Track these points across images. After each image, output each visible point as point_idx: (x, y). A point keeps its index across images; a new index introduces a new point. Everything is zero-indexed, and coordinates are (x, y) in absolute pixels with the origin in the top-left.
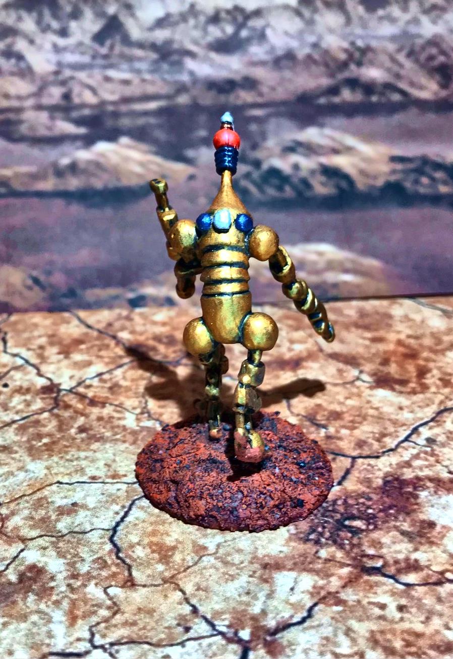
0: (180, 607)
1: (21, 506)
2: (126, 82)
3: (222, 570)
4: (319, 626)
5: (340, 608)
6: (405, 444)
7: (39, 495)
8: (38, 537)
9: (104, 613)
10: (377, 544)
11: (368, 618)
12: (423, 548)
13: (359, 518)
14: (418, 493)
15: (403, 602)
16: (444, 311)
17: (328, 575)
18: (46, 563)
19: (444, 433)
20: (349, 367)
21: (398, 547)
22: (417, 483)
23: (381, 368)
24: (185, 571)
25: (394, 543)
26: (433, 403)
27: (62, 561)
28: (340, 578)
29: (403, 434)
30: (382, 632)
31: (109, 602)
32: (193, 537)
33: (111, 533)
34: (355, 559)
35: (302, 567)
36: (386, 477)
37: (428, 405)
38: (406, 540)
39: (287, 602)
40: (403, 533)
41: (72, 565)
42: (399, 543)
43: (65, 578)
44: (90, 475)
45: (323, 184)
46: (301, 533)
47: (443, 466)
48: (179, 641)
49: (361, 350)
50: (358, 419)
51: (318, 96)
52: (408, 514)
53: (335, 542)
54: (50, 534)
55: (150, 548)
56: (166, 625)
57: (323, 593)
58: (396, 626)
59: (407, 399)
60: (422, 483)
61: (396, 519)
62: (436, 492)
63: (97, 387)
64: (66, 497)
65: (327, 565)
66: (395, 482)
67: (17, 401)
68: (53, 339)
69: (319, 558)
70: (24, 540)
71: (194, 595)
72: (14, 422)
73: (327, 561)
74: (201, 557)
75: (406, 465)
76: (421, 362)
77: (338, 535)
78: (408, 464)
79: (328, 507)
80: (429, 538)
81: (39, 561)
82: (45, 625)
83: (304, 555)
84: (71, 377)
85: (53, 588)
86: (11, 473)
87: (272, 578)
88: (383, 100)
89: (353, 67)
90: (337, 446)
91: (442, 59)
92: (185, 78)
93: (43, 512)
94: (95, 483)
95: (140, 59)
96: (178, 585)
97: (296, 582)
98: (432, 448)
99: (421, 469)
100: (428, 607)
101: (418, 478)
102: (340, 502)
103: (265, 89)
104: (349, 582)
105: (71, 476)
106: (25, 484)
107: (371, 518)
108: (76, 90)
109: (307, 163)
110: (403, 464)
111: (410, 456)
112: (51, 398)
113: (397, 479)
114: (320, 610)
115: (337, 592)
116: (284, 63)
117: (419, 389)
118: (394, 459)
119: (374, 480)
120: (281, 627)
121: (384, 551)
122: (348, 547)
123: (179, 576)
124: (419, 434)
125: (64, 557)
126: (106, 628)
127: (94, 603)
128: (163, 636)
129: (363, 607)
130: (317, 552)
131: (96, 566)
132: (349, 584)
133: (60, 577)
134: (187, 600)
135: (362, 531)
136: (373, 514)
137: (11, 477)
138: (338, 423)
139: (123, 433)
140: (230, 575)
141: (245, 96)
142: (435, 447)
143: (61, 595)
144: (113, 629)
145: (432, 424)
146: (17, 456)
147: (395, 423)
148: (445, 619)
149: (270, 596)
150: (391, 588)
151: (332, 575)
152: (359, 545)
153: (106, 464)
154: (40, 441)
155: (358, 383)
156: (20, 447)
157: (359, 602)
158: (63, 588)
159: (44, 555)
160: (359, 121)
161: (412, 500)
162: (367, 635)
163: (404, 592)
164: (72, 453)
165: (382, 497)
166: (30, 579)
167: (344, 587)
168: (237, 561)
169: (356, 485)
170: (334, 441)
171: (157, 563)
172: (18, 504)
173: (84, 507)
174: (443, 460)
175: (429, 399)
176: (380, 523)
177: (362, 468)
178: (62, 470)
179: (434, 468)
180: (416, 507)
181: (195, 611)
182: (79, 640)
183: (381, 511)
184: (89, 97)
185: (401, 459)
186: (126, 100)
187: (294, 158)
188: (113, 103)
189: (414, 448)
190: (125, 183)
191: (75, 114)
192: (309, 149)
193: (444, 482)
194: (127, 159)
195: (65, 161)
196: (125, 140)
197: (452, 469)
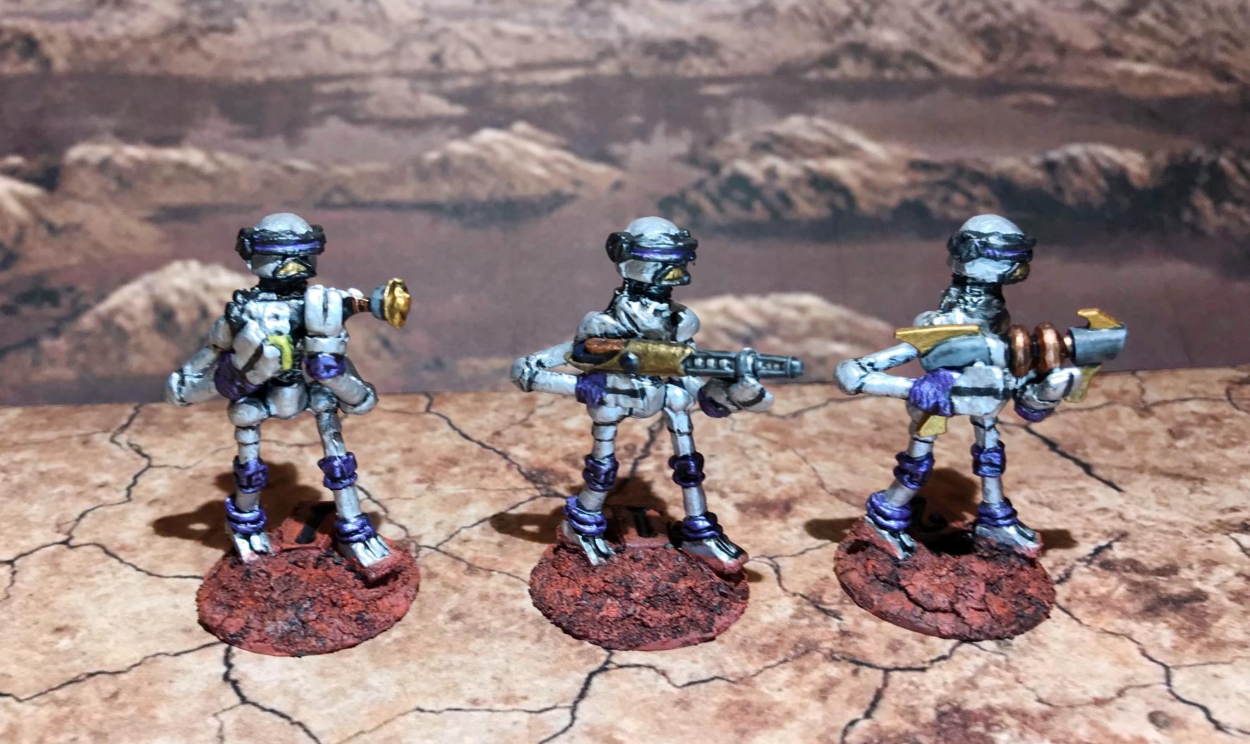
2: (526, 39)
6: (965, 648)
7: (386, 731)
14: (992, 735)
22: (989, 717)
36: (939, 706)
44: (468, 697)
45: (810, 201)
47: (1028, 689)
51: (808, 68)
60: (997, 718)
62: (1021, 735)
63: (478, 542)
64: (430, 736)
66: (956, 715)
75: (969, 686)
78: (972, 684)
84: (437, 526)
86: (341, 692)
88: (902, 76)
89: (858, 26)
90: (858, 649)
91: (988, 18)
92: (612, 36)
94: (477, 711)
98: (1006, 655)
99: (993, 693)
101: (991, 710)
103: (729, 57)
105: (438, 697)
106: (364, 711)
108: (451, 49)
109: (787, 169)
110: (964, 683)
111: (973, 669)
113: (957, 710)
116: (757, 17)
118: (949, 674)
119: (921, 710)
137: (342, 698)
139: (522, 622)
141: (700, 66)
142: (1011, 655)
153: (494, 678)
160: (866, 106)
164: (440, 656)
169: (895, 718)
170: (855, 639)
174: (1026, 678)
177: (900, 689)
178: (423, 686)
179: (1013, 692)
184: (470, 62)
185: (960, 675)
186: (526, 67)
187: (770, 161)
188: (505, 70)
189: (978, 655)
190: (520, 191)
191: (448, 85)
192: (791, 147)
193: (1033, 719)
194: (523, 155)
195: (433, 156)
196: (521, 127)
197: (1044, 696)
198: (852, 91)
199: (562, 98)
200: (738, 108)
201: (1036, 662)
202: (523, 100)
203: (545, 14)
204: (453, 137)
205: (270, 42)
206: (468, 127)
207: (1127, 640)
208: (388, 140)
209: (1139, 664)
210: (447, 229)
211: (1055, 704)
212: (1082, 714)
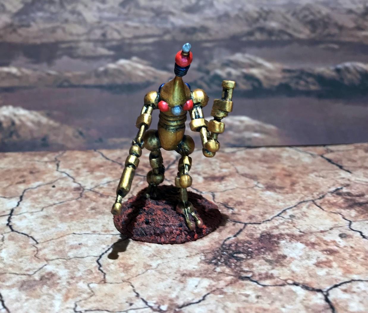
0: (130, 293)
1: (49, 244)
2: (136, 28)
3: (158, 277)
4: (208, 304)
5: (222, 296)
6: (277, 218)
7: (61, 239)
8: (56, 259)
9: (85, 296)
10: (251, 266)
11: (238, 301)
12: (277, 268)
13: (243, 253)
14: (280, 241)
15: (260, 294)
16: (312, 155)
17: (218, 280)
18: (58, 272)
19: (301, 213)
20: (252, 180)
21: (262, 267)
22: (280, 237)
23: (270, 181)
24: (136, 276)
25: (260, 265)
26: (297, 198)
27: (67, 271)
28: (225, 281)
29: (277, 213)
30: (244, 308)
31: (89, 291)
32: (145, 261)
33: (98, 258)
34: (236, 272)
35: (205, 275)
36: (262, 233)
37: (294, 199)
38: (268, 264)
39: (192, 293)
40: (267, 261)
41: (72, 272)
42: (263, 265)
43: (67, 279)
44: (92, 230)
45: (244, 84)
46: (208, 259)
47: (297, 228)
48: (125, 310)
49: (260, 172)
50: (252, 205)
51: (243, 36)
52: (272, 251)
53: (226, 264)
54: (63, 258)
55: (119, 265)
56: (120, 302)
57: (214, 288)
58: (253, 305)
59: (282, 196)
60: (283, 236)
61: (264, 253)
62: (290, 241)
63: (106, 188)
64: (76, 241)
65: (219, 275)
66: (267, 236)
67: (59, 195)
68: (86, 164)
69: (215, 271)
70: (47, 260)
71: (139, 288)
72: (54, 204)
73: (220, 273)
74: (147, 270)
75: (275, 228)
76: (294, 179)
77: (229, 261)
78: (277, 227)
79: (226, 247)
80: (282, 263)
81: (54, 270)
82: (50, 301)
83: (207, 270)
84: (92, 183)
85: (58, 283)
86: (48, 229)
87: (185, 280)
88: (279, 39)
89: (261, 21)
90: (237, 218)
92: (169, 26)
93: (61, 248)
94: (95, 234)
95: (144, 16)
96: (131, 283)
97: (199, 283)
98: (292, 219)
99: (284, 230)
100: (274, 297)
101: (281, 234)
102: (233, 245)
103: (213, 33)
104: (231, 283)
105: (82, 230)
106: (54, 234)
107: (250, 253)
108: (109, 32)
109: (235, 72)
110: (274, 227)
111: (278, 223)
112: (79, 193)
113: (269, 234)
114: (210, 297)
115: (222, 288)
116: (223, 19)
117: (290, 191)
118: (269, 225)
119: (255, 235)
120: (186, 304)
121: (254, 269)
122: (233, 267)
123: (132, 279)
124: (286, 213)
125: (69, 269)
126: (85, 303)
127: (80, 291)
128: (116, 307)
129: (236, 296)
130: (215, 269)
131: (86, 273)
132: (230, 285)
133: (64, 278)
134: (134, 291)
135: (243, 259)
136: (251, 251)
138: (240, 207)
140: (162, 279)
141: (202, 36)
142: (294, 219)
143: (62, 287)
144: (89, 303)
145: (294, 208)
146: (53, 220)
147: (273, 207)
148: (282, 303)
149: (183, 289)
150: (254, 287)
151: (222, 280)
152: (240, 266)
153: (103, 225)
154: (68, 214)
155: (255, 188)
156: (56, 216)
157: (234, 293)
158: (65, 283)
159: (57, 268)
161: (276, 245)
162: (235, 309)
163: (262, 289)
164: (85, 219)
165: (258, 243)
166: (47, 278)
167: (227, 286)
168: (167, 272)
169: (244, 237)
170: (237, 215)
171: (121, 272)
172: (49, 243)
173: (86, 245)
174: (297, 226)
175: (295, 196)
176: (254, 255)
177: (249, 229)
178: (77, 227)
179: (291, 230)
180: (277, 248)
181: (138, 295)
182: (68, 308)
183: (256, 249)
184: (116, 36)
185: (273, 225)
186: (136, 37)
187: (228, 70)
188: (129, 39)
189: (282, 220)
190: (134, 81)
191: (108, 44)
192: (236, 65)
193: (296, 236)
194: (136, 68)
195: (102, 69)
196: (135, 58)
197: (302, 230)
198: (260, 44)
199: (150, 48)
200: (216, 52)
201: (303, 221)
202: (135, 49)
203: (143, 19)
204: (109, 62)
205: (44, 30)
206: (115, 59)
207: (339, 215)
208: (85, 64)
209: (341, 221)
210: (106, 94)
211: (305, 232)
212: (315, 235)
